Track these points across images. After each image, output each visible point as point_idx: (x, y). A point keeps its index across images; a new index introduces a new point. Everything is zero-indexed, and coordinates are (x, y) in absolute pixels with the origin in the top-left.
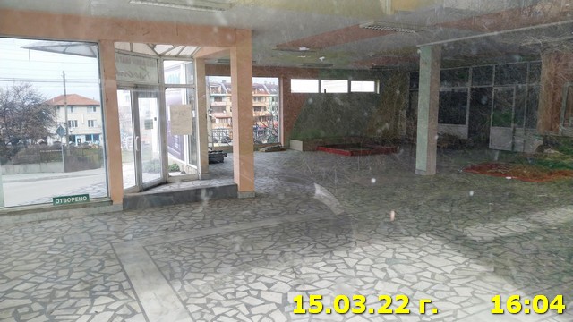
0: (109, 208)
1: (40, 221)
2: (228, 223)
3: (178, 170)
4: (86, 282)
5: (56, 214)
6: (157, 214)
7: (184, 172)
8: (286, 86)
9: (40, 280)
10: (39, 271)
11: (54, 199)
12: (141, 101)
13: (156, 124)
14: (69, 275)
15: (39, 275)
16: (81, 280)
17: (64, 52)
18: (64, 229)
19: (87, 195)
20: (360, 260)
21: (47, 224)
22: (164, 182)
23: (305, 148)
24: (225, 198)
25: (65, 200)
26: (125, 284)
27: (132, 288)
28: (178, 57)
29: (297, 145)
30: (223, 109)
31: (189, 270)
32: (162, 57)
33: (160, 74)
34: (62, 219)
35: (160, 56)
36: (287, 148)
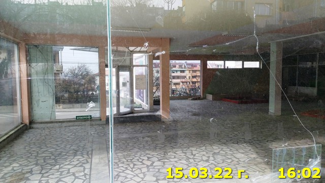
0: (99, 122)
1: (69, 126)
2: (149, 133)
3: (141, 108)
4: (75, 150)
5: (76, 123)
6: (119, 126)
7: (143, 109)
8: (204, 65)
9: (58, 148)
10: (59, 145)
11: (77, 117)
12: (121, 73)
13: (128, 84)
14: (70, 147)
15: (59, 146)
16: (74, 149)
17: (89, 51)
18: (77, 130)
19: (91, 116)
20: (200, 152)
21: (71, 128)
22: (132, 112)
23: (214, 99)
24: (155, 121)
25: (81, 118)
26: (90, 152)
27: (92, 154)
28: (140, 52)
29: (210, 97)
30: (184, 77)
31: (119, 150)
32: (132, 52)
33: (131, 60)
34: (79, 126)
35: (131, 51)
36: (205, 98)
